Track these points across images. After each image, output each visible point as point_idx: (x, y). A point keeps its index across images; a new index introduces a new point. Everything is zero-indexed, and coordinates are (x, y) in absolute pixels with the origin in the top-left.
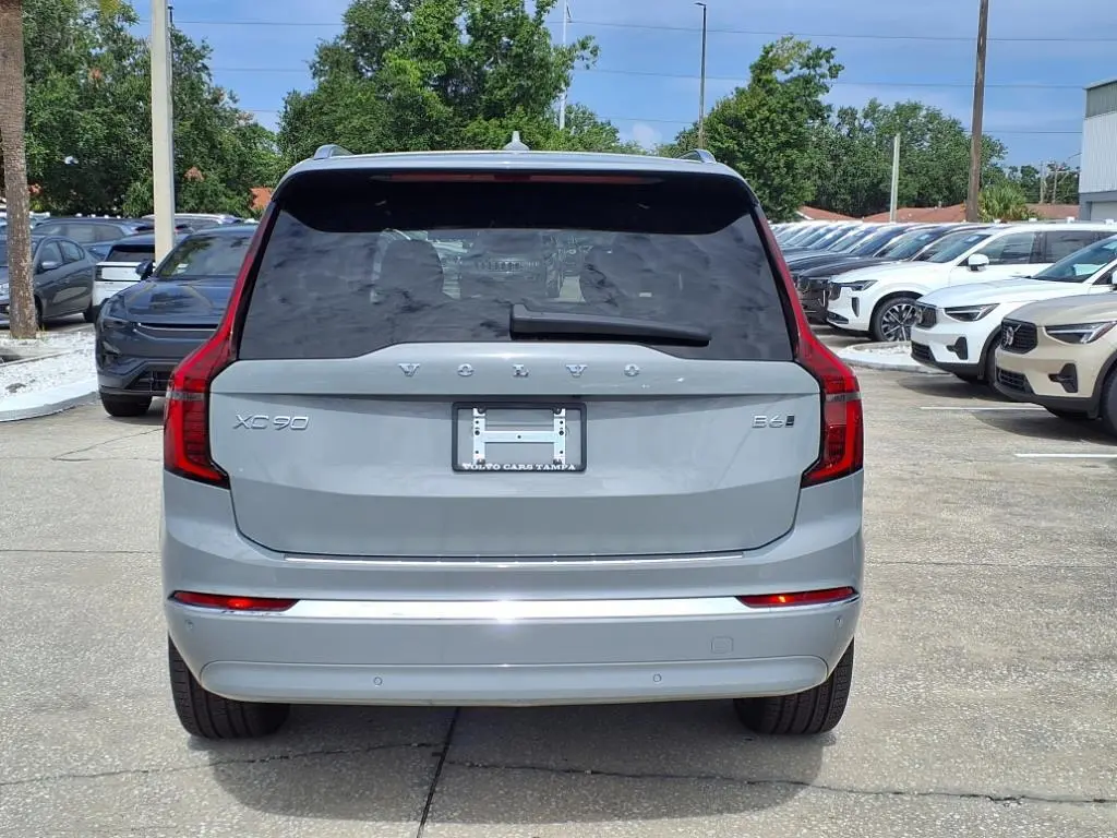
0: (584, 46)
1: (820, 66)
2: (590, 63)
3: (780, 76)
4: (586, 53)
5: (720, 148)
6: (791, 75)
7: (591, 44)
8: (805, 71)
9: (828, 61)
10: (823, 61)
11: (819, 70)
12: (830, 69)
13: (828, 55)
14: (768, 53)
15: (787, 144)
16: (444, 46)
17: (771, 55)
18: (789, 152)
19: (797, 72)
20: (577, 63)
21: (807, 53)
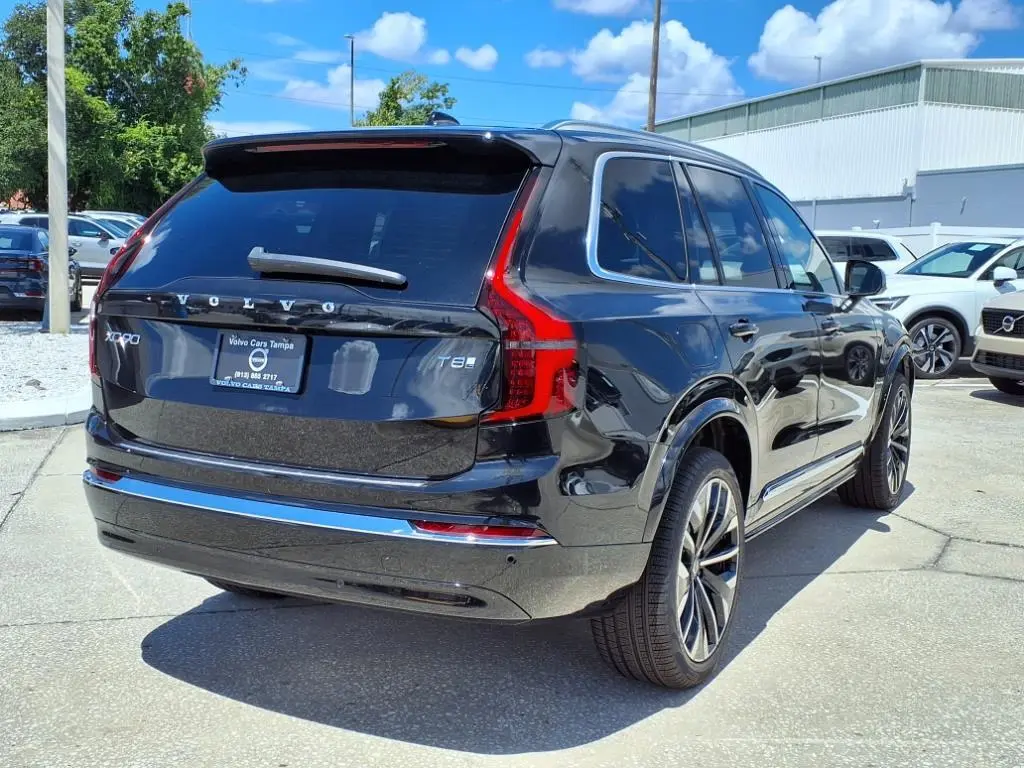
0: (234, 67)
1: (436, 97)
2: (239, 81)
3: (403, 103)
4: (236, 73)
6: (411, 103)
7: (240, 66)
8: (425, 101)
9: (443, 95)
10: (439, 94)
11: (435, 101)
12: (446, 101)
13: (443, 89)
14: (394, 84)
16: (107, 60)
17: (396, 86)
19: (417, 101)
20: (227, 81)
21: (427, 85)
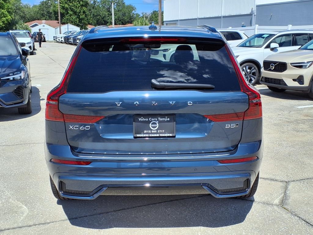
5: (62, 6)
15: (82, 6)
18: (83, 8)
